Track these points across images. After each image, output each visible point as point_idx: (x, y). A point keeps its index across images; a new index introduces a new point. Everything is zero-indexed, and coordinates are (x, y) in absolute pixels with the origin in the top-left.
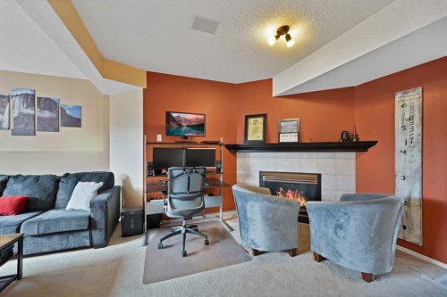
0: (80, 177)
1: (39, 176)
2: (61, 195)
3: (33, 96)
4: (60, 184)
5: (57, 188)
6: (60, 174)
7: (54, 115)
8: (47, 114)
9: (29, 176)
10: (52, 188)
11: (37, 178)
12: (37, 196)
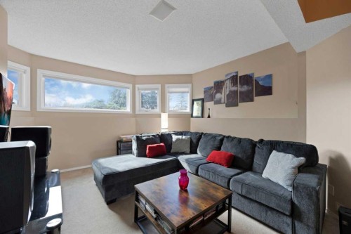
0: (274, 146)
1: (241, 139)
2: (257, 161)
3: (237, 76)
4: (257, 148)
5: (253, 152)
6: (256, 139)
7: (250, 88)
8: (245, 88)
9: (235, 138)
10: (250, 151)
11: (240, 140)
12: (240, 156)
